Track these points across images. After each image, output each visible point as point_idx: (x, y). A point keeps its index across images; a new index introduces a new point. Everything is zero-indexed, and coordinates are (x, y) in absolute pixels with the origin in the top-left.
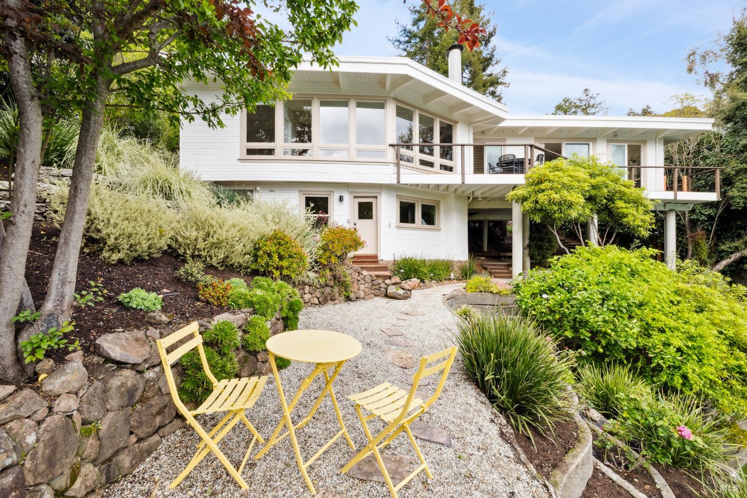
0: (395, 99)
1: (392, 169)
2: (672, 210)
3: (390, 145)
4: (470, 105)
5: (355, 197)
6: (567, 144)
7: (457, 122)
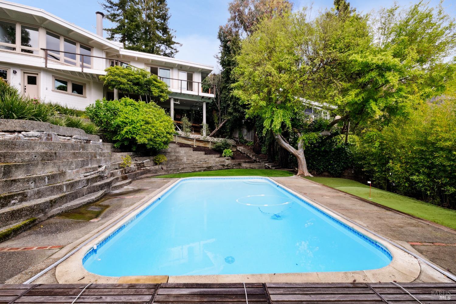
0: (46, 28)
1: (43, 60)
3: (41, 49)
4: (93, 40)
5: (24, 73)
6: (160, 69)
7: (93, 48)
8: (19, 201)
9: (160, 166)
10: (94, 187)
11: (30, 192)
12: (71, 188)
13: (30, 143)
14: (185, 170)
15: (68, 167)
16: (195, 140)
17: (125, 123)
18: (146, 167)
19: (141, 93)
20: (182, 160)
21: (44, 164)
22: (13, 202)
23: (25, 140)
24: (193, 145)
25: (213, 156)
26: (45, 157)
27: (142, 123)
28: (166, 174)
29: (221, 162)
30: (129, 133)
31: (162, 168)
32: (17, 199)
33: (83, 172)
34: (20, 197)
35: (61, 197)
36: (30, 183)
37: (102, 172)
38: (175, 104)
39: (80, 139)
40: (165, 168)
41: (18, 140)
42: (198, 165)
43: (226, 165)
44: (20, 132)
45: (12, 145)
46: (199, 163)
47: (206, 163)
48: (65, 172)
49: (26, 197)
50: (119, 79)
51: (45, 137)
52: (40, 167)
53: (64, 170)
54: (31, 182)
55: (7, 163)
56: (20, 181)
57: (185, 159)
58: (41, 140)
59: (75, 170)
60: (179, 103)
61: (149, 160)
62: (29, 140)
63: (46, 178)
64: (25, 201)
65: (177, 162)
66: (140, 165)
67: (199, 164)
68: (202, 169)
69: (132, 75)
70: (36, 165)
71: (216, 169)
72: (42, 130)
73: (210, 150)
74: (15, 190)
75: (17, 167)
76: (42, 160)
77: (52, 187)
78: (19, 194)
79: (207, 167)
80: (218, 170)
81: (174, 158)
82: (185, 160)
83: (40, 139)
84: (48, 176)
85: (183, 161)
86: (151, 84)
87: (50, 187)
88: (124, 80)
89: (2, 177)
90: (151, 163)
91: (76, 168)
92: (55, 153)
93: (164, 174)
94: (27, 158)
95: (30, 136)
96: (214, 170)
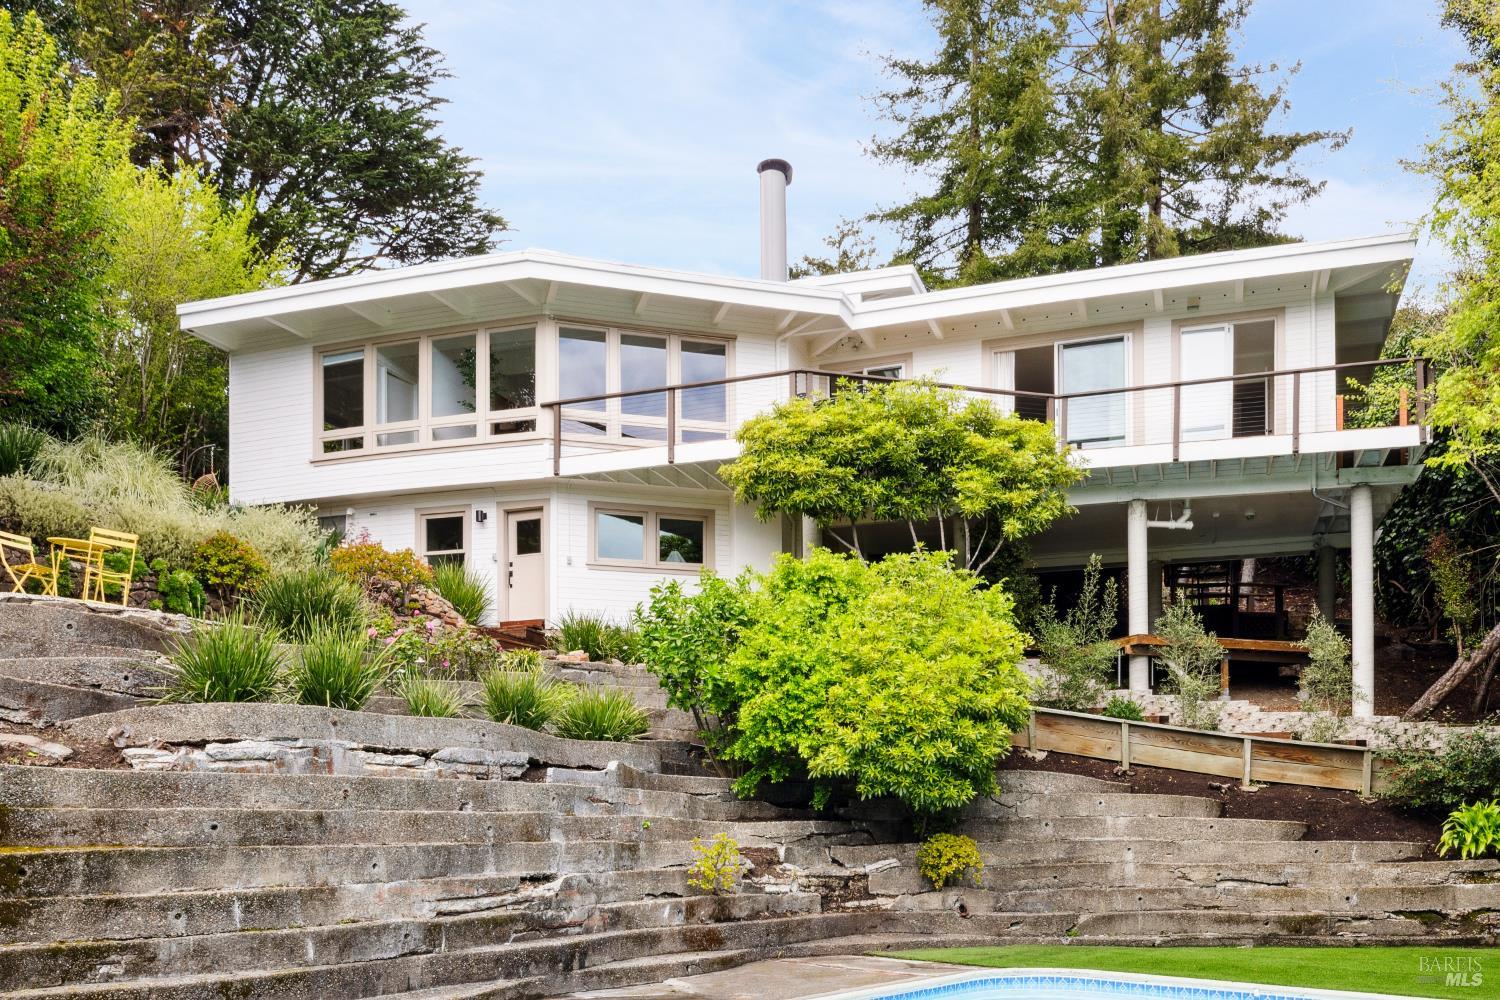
0: (557, 318)
1: (549, 449)
2: (1357, 486)
3: (544, 406)
4: (721, 304)
5: (508, 513)
6: (1066, 346)
7: (734, 338)
8: (127, 972)
9: (952, 897)
10: (466, 959)
11: (165, 948)
12: (342, 950)
13: (228, 780)
14: (1124, 928)
15: (350, 869)
16: (1248, 745)
17: (755, 675)
18: (873, 897)
19: (909, 510)
20: (1107, 866)
21: (248, 857)
22: (104, 969)
23: (213, 770)
24: (1237, 781)
25: (1355, 848)
26: (259, 831)
27: (836, 671)
28: (983, 944)
29: (1412, 892)
30: (769, 723)
31: (963, 908)
32: (119, 962)
33: (429, 895)
34: (128, 958)
35: (280, 980)
36: (171, 914)
37: (547, 903)
38: (1155, 537)
39: (481, 763)
40: (980, 907)
41: (185, 772)
42: (1223, 901)
43: (1453, 914)
44: (201, 745)
45: (163, 788)
46: (1227, 892)
47: (1278, 897)
48: (333, 891)
49: (152, 960)
50: (784, 465)
51: (302, 761)
52: (232, 863)
53: (333, 881)
54: (175, 912)
55: (121, 845)
56: (134, 907)
57: (1128, 866)
58: (284, 769)
59: (387, 886)
60: (1190, 525)
61: (893, 862)
62: (226, 769)
63: (237, 904)
64: (151, 973)
65: (1070, 878)
66: (846, 886)
67: (1228, 896)
68: (1246, 929)
69: (855, 430)
70: (220, 857)
71: (1364, 937)
72: (289, 733)
73: (1367, 808)
74: (118, 932)
75: (137, 859)
76: (242, 842)
77: (253, 938)
78: (124, 949)
79: (1283, 922)
80: (1378, 944)
81: (1055, 853)
82: (1130, 870)
83: (281, 764)
84: (243, 898)
85: (1113, 874)
86: (958, 450)
87: (245, 937)
88: (809, 465)
89: (83, 888)
90: (902, 880)
91: (391, 877)
92: (320, 819)
93: (972, 944)
94: (181, 833)
95: (232, 757)
96: (1343, 945)
